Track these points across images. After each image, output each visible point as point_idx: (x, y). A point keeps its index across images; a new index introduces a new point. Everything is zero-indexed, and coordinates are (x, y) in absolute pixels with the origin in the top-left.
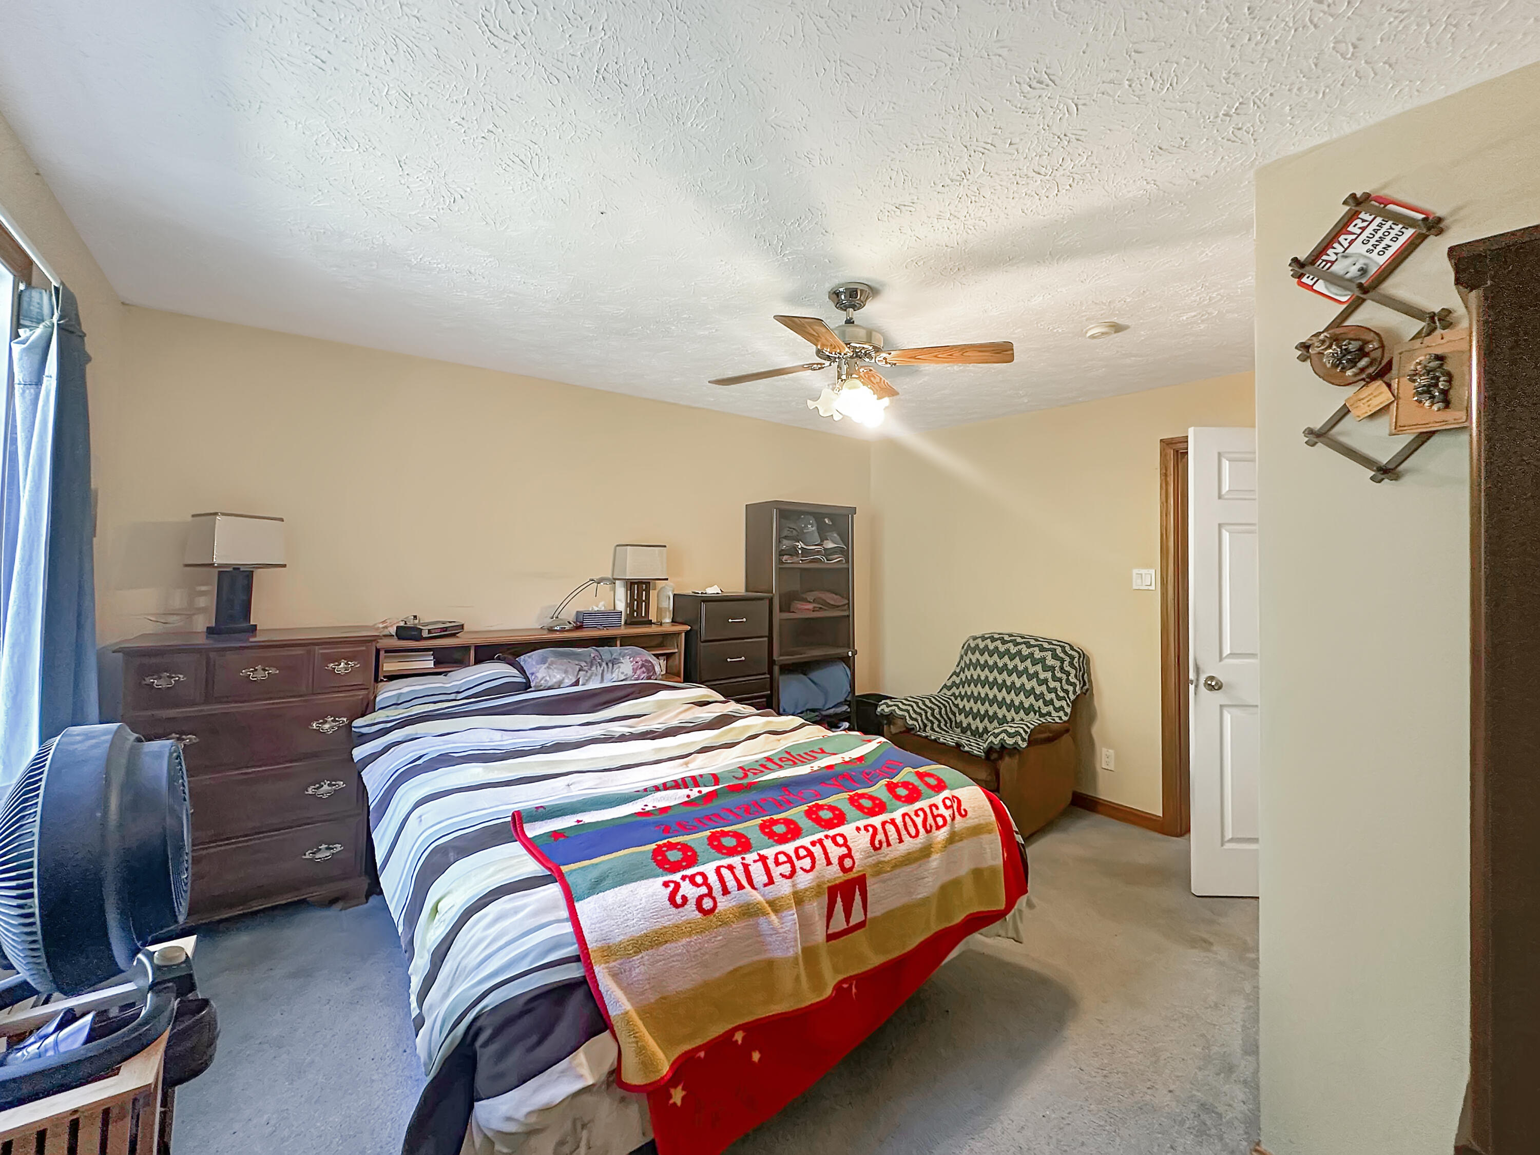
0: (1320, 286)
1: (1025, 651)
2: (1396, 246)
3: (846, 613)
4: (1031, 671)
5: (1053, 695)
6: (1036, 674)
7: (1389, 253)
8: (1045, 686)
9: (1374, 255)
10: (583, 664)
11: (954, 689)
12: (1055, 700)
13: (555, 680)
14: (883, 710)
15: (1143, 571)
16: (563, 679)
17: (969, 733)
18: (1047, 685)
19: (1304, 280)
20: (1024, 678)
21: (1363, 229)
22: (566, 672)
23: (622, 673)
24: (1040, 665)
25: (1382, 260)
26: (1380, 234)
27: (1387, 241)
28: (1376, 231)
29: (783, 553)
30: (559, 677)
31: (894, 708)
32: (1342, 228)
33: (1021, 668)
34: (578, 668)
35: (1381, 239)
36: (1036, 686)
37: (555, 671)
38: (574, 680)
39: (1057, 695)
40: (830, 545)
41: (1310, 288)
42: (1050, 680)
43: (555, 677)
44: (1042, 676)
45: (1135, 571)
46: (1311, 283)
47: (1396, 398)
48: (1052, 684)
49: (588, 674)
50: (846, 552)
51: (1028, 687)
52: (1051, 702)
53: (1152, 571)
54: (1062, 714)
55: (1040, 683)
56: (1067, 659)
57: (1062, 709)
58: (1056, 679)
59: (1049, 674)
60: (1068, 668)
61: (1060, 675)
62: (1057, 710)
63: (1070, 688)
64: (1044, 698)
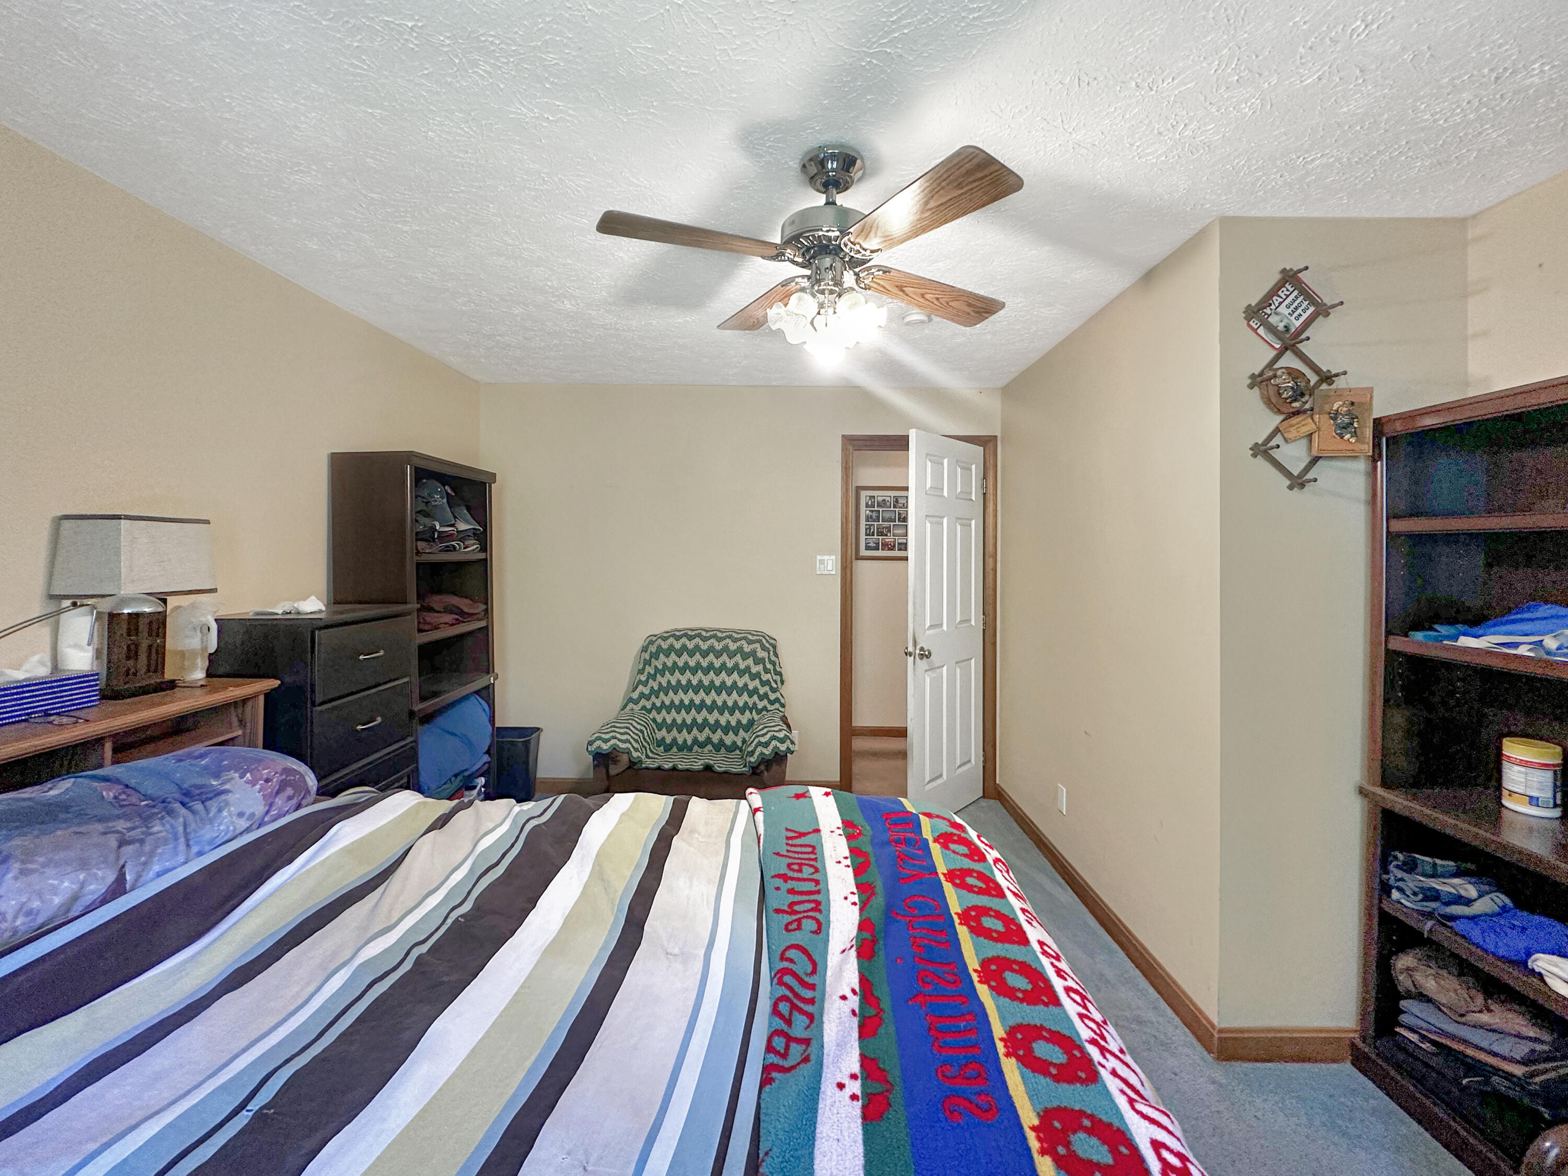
0: (1261, 331)
1: (733, 647)
2: (1305, 316)
3: (483, 624)
4: (742, 667)
5: (767, 688)
6: (748, 669)
7: (1302, 319)
8: (757, 680)
9: (1292, 318)
10: (121, 825)
11: (643, 702)
12: (770, 693)
13: (57, 900)
14: (599, 747)
15: (826, 558)
16: (82, 885)
17: (675, 749)
18: (760, 679)
19: (1251, 323)
20: (735, 675)
21: (1287, 296)
22: (84, 865)
23: (241, 815)
24: (751, 659)
25: (1298, 324)
26: (1296, 304)
27: (1299, 311)
28: (1294, 301)
29: (420, 536)
30: (67, 886)
31: (613, 741)
32: (1274, 292)
33: (730, 664)
34: (113, 841)
35: (1296, 308)
36: (749, 682)
37: (50, 871)
38: (111, 877)
39: (771, 688)
40: (462, 526)
41: (1255, 331)
42: (762, 672)
43: (54, 891)
44: (754, 670)
45: (819, 557)
46: (1256, 327)
47: (1319, 429)
48: (765, 677)
49: (147, 848)
50: (483, 538)
51: (740, 684)
52: (766, 696)
53: (833, 557)
54: (777, 705)
55: (753, 677)
56: (771, 649)
57: (777, 700)
58: (767, 671)
59: (761, 666)
60: (773, 658)
61: (769, 666)
62: (772, 703)
63: (778, 678)
64: (758, 693)
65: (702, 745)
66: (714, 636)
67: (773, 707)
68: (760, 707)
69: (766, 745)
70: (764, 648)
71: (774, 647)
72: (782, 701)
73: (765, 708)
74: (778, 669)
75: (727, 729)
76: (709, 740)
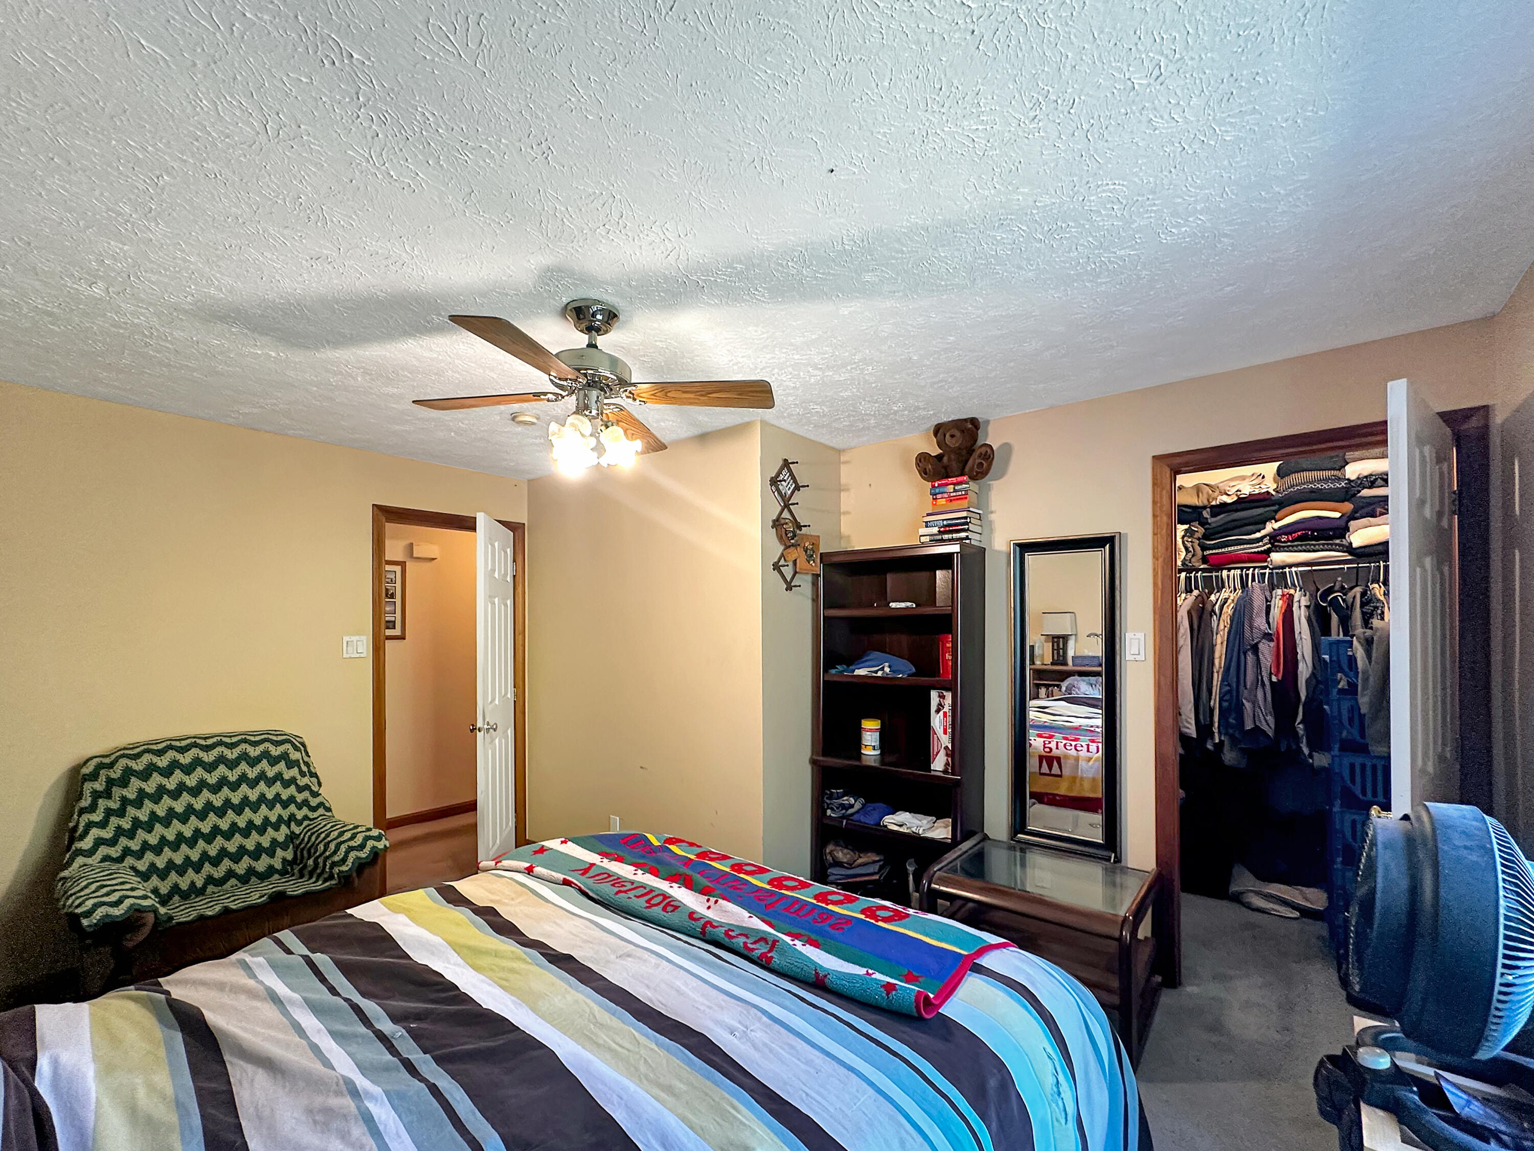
1: (253, 752)
4: (270, 774)
5: (305, 794)
6: (278, 775)
7: (791, 490)
8: (292, 787)
9: (787, 489)
11: (104, 850)
14: (108, 915)
18: (296, 785)
19: (772, 487)
21: (785, 475)
24: (281, 763)
25: (789, 492)
26: (788, 481)
27: (789, 486)
28: (788, 478)
32: (780, 471)
36: (281, 790)
39: (310, 793)
41: (773, 492)
45: (346, 640)
47: (799, 556)
52: (305, 803)
53: (364, 638)
54: (321, 811)
55: (286, 784)
56: (302, 748)
57: (321, 804)
58: (303, 774)
59: (296, 770)
60: (306, 759)
61: (304, 769)
62: (314, 809)
63: (314, 780)
64: (295, 802)
65: (221, 882)
66: (221, 743)
67: (316, 815)
68: (299, 817)
69: (362, 847)
70: (296, 749)
71: (303, 745)
72: (327, 805)
73: (306, 818)
74: (313, 771)
75: (256, 854)
76: (230, 874)
